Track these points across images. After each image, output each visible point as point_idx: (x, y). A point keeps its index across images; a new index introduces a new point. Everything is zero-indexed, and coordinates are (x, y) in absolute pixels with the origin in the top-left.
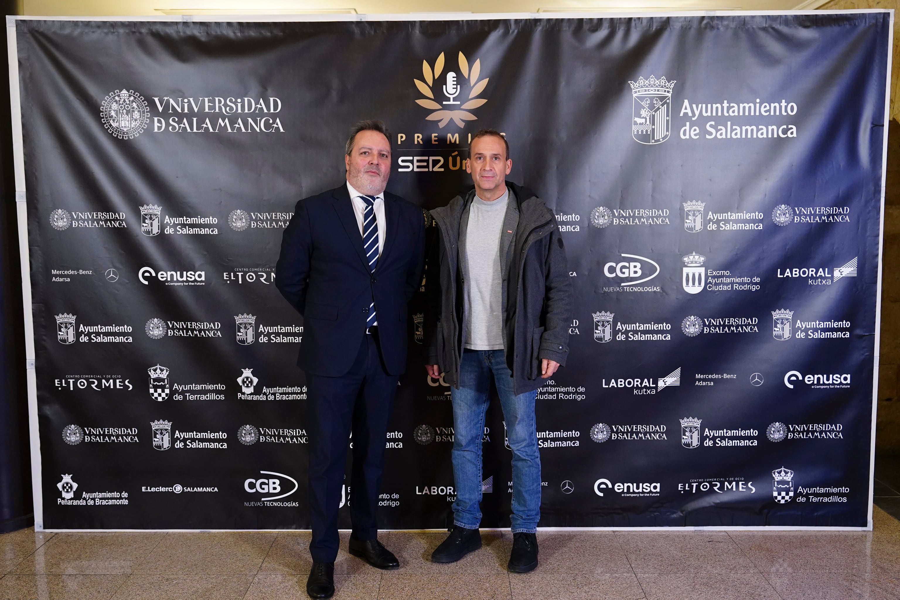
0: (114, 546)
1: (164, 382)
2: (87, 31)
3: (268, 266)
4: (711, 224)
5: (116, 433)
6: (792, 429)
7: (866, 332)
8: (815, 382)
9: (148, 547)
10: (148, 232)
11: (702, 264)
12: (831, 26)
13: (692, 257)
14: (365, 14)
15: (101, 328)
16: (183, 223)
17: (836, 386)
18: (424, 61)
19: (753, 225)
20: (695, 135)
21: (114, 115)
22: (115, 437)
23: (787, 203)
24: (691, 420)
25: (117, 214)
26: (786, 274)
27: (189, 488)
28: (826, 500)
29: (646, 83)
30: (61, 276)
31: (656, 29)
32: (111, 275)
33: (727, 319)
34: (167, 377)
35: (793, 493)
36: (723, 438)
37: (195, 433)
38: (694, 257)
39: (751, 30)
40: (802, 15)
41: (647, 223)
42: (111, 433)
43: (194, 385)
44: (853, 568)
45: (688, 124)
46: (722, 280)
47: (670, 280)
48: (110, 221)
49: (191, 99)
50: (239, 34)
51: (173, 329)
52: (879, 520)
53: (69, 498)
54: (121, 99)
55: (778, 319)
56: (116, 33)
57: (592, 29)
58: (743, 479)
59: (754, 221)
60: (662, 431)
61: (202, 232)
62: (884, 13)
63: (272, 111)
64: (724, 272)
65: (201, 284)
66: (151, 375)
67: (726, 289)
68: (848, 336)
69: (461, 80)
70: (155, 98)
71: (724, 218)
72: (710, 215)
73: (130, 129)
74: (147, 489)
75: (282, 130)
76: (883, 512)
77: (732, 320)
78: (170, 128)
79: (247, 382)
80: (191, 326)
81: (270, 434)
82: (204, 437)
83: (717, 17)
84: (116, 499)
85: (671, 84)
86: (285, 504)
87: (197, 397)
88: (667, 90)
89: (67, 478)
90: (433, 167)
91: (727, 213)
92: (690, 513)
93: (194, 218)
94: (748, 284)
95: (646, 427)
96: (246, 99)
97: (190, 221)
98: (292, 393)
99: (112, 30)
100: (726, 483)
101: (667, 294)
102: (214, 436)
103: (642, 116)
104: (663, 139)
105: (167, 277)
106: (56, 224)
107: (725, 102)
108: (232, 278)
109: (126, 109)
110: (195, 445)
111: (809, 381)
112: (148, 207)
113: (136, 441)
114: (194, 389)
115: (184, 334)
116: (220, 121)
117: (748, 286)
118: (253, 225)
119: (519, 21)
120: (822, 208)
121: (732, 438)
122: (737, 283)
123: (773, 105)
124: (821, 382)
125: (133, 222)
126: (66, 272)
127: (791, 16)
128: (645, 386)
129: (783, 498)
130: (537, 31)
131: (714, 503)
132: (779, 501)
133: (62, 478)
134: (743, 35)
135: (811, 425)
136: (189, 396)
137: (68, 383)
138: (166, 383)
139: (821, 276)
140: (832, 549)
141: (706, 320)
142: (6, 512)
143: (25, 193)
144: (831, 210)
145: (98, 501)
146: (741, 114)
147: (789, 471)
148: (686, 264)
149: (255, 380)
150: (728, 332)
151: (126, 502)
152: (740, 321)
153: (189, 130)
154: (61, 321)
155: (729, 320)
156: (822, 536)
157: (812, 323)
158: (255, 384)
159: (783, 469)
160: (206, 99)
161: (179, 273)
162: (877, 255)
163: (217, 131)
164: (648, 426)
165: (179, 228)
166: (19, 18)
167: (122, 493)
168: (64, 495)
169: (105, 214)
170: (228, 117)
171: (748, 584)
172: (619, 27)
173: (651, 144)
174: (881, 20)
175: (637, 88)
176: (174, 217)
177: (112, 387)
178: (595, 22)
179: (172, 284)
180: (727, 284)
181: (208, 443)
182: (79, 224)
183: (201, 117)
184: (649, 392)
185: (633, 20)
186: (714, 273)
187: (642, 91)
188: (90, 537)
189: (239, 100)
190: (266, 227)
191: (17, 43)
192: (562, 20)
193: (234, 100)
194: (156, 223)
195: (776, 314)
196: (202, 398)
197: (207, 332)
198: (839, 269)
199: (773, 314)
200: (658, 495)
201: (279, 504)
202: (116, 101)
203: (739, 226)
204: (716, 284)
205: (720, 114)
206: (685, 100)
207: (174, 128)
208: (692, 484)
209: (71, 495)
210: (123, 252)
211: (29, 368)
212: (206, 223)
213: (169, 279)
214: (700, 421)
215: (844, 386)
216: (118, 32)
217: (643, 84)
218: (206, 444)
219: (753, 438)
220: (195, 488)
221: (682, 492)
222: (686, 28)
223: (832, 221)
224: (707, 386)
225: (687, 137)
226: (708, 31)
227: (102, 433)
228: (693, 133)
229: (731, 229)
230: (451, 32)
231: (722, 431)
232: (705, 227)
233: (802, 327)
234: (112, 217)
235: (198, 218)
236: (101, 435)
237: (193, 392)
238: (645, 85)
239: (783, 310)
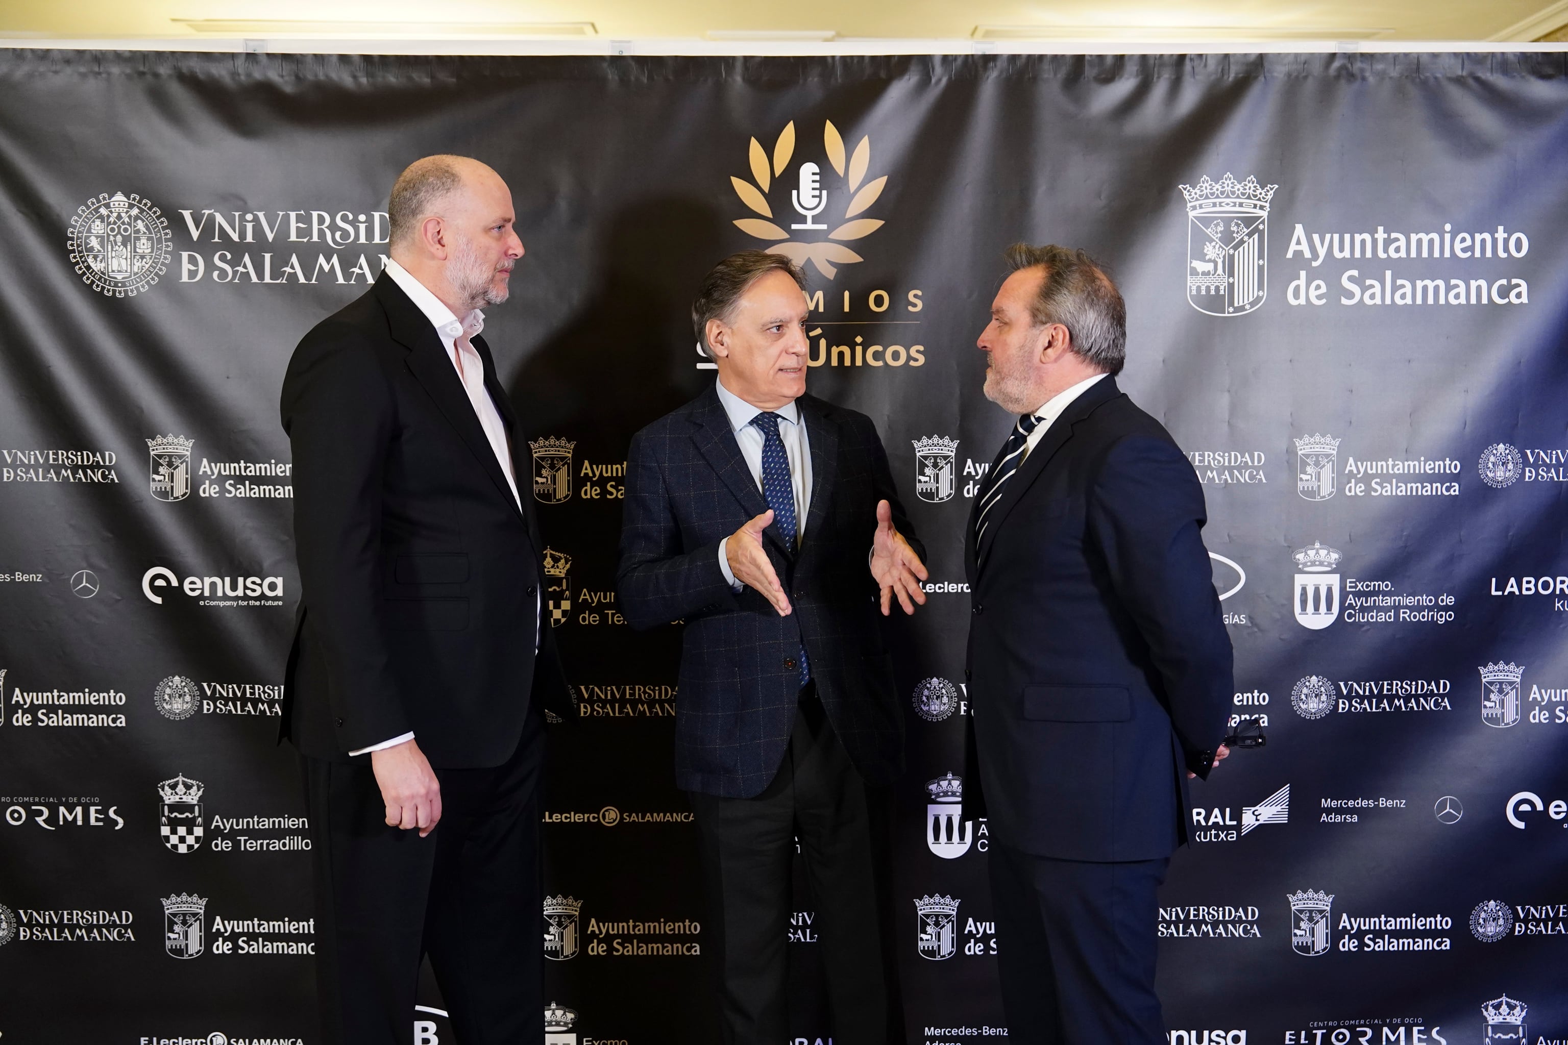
1: (192, 812)
2: (42, 69)
4: (1353, 484)
5: (88, 920)
6: (1522, 916)
10: (164, 494)
11: (1334, 566)
13: (1314, 552)
14: (629, 42)
15: (59, 697)
16: (238, 473)
18: (753, 139)
19: (1439, 485)
20: (1319, 297)
21: (97, 247)
22: (83, 931)
23: (1509, 440)
24: (1311, 897)
25: (98, 454)
26: (1508, 589)
27: (241, 1041)
29: (1215, 189)
31: (1236, 77)
32: (84, 584)
33: (1385, 683)
34: (198, 801)
36: (1378, 934)
37: (256, 922)
38: (1317, 553)
39: (1432, 81)
40: (1536, 53)
41: (1220, 479)
42: (75, 922)
43: (256, 819)
45: (1303, 274)
46: (1375, 601)
47: (1266, 599)
48: (84, 468)
49: (261, 215)
50: (364, 80)
51: (213, 699)
54: (111, 212)
55: (1491, 683)
56: (104, 75)
57: (1103, 76)
58: (1420, 1020)
59: (1442, 478)
60: (1250, 918)
61: (279, 494)
64: (1379, 585)
65: (276, 603)
66: (165, 798)
67: (1383, 620)
69: (829, 179)
70: (183, 212)
72: (1351, 465)
73: (130, 276)
74: (151, 1042)
77: (1397, 685)
78: (215, 274)
80: (252, 694)
82: (277, 931)
83: (1362, 55)
85: (1268, 191)
87: (262, 844)
88: (1259, 203)
91: (1387, 461)
93: (261, 465)
94: (1430, 609)
95: (1217, 911)
96: (376, 215)
97: (253, 470)
99: (96, 69)
100: (1386, 1030)
101: (1260, 630)
102: (298, 929)
103: (1207, 258)
104: (1252, 304)
105: (202, 589)
107: (1381, 229)
109: (122, 235)
110: (255, 948)
111: (1557, 813)
112: (165, 441)
113: (129, 938)
114: (256, 827)
115: (236, 710)
116: (322, 260)
117: (1430, 614)
119: (950, 58)
121: (1397, 934)
122: (1407, 607)
123: (1478, 237)
125: (132, 471)
127: (1514, 54)
128: (1216, 824)
130: (990, 80)
134: (1413, 92)
135: (1562, 907)
136: (246, 841)
138: (197, 814)
141: (1342, 684)
146: (1413, 254)
147: (1517, 1003)
148: (1300, 566)
150: (1388, 709)
152: (1414, 687)
153: (254, 279)
155: (1391, 685)
157: (1564, 692)
159: (1504, 999)
160: (293, 215)
161: (227, 580)
163: (313, 282)
164: (1221, 909)
165: (230, 484)
169: (72, 454)
170: (338, 253)
172: (1159, 73)
173: (1226, 315)
175: (1197, 200)
176: (220, 463)
177: (80, 823)
178: (1109, 62)
179: (213, 603)
180: (1386, 610)
181: (285, 944)
182: (16, 475)
183: (282, 251)
184: (1222, 836)
185: (1187, 62)
186: (1360, 586)
187: (1208, 205)
189: (362, 218)
192: (1041, 57)
193: (351, 217)
194: (181, 474)
195: (1489, 673)
196: (273, 847)
199: (1481, 672)
202: (101, 218)
203: (1412, 488)
204: (1363, 609)
205: (1369, 254)
206: (1297, 225)
207: (223, 273)
208: (1314, 1032)
210: (110, 535)
212: (288, 474)
213: (207, 593)
214: (1330, 898)
216: (109, 74)
217: (1208, 191)
218: (280, 945)
219: (1441, 933)
220: (255, 1041)
222: (1297, 77)
224: (1344, 824)
225: (1302, 301)
226: (1343, 82)
227: (56, 921)
228: (1313, 293)
229: (1394, 494)
230: (810, 79)
231: (1377, 919)
232: (1341, 490)
233: (1543, 700)
234: (88, 460)
235: (270, 464)
236: (55, 926)
237: (254, 834)
238: (1212, 194)
239: (1501, 665)
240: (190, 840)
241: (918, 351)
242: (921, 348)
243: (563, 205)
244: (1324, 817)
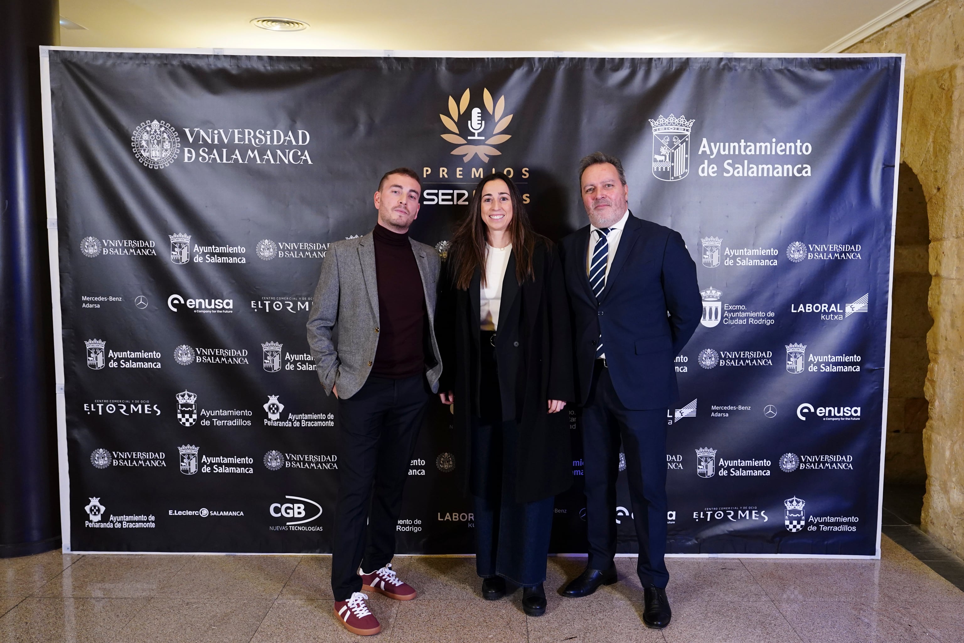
0: (139, 569)
1: (192, 407)
2: (119, 62)
3: (294, 295)
4: (728, 260)
5: (144, 457)
6: (803, 460)
7: (875, 367)
8: (827, 415)
9: (173, 571)
10: (178, 261)
11: (719, 298)
12: (844, 69)
13: (710, 291)
14: (392, 51)
15: (130, 354)
16: (211, 251)
17: (847, 419)
18: (450, 96)
19: (768, 261)
20: (713, 173)
21: (145, 145)
22: (142, 461)
23: (801, 240)
24: (706, 451)
25: (147, 242)
26: (800, 310)
27: (215, 512)
28: (836, 529)
29: (665, 121)
30: (91, 302)
31: (676, 70)
32: (141, 302)
33: (742, 352)
34: (195, 403)
35: (804, 521)
36: (737, 468)
37: (222, 458)
38: (711, 292)
39: (768, 71)
40: (817, 58)
42: (138, 457)
43: (221, 411)
44: (862, 597)
45: (706, 161)
46: (737, 314)
48: (140, 248)
49: (221, 131)
50: (269, 68)
51: (201, 356)
52: (887, 549)
53: (96, 521)
54: (152, 129)
55: (791, 353)
56: (148, 65)
57: (614, 68)
58: (756, 508)
59: (770, 257)
60: (678, 460)
61: (231, 261)
62: (896, 58)
63: (300, 143)
64: (740, 307)
65: (229, 312)
66: (179, 401)
67: (741, 323)
68: (859, 370)
69: (485, 116)
70: (185, 129)
71: (740, 254)
72: (727, 251)
73: (161, 160)
74: (174, 512)
75: (310, 162)
76: (891, 541)
77: (747, 353)
78: (200, 158)
79: (274, 409)
80: (219, 353)
81: (296, 459)
82: (231, 462)
83: (735, 59)
84: (143, 522)
85: (690, 123)
86: (310, 529)
87: (224, 423)
88: (686, 128)
89: (95, 501)
90: (458, 200)
91: (744, 249)
92: (704, 540)
93: (222, 248)
94: (763, 318)
96: (275, 131)
97: (218, 250)
98: (317, 420)
99: (144, 62)
100: (740, 512)
102: (241, 461)
103: (662, 154)
104: (682, 176)
105: (195, 305)
106: (87, 251)
107: (743, 141)
108: (260, 307)
109: (157, 140)
110: (221, 470)
111: (820, 413)
112: (178, 236)
113: (163, 465)
114: (221, 415)
115: (211, 361)
116: (250, 152)
118: (281, 254)
119: (542, 59)
120: (835, 245)
121: (745, 468)
122: (752, 317)
123: (788, 145)
124: (833, 415)
125: (163, 249)
126: (96, 299)
127: (806, 59)
129: (795, 527)
130: (561, 69)
131: (727, 531)
132: (791, 530)
133: (90, 501)
134: (759, 77)
135: (822, 456)
136: (216, 421)
137: (96, 408)
138: (194, 408)
139: (833, 312)
140: (842, 577)
141: (722, 353)
142: (35, 535)
143: (56, 220)
144: (844, 248)
145: (125, 524)
146: (758, 153)
147: (801, 500)
148: (704, 298)
149: (281, 407)
150: (743, 365)
151: (153, 525)
152: (755, 355)
153: (219, 161)
154: (91, 347)
155: (744, 353)
156: (832, 563)
157: (824, 357)
158: (281, 410)
159: (795, 498)
160: (236, 131)
161: (207, 301)
162: (887, 292)
163: (246, 162)
165: (208, 257)
166: (52, 48)
167: (149, 517)
168: (92, 517)
169: (135, 242)
170: (257, 149)
171: (759, 613)
173: (670, 180)
174: (893, 65)
175: (657, 126)
176: (203, 246)
177: (140, 412)
178: (617, 61)
179: (200, 311)
180: (743, 318)
181: (235, 468)
182: (109, 251)
183: (231, 148)
185: (653, 61)
186: (730, 307)
187: (662, 129)
188: (117, 559)
189: (268, 133)
190: (293, 257)
191: (50, 73)
192: (585, 59)
193: (263, 132)
194: (185, 252)
195: (790, 348)
196: (229, 424)
197: (234, 359)
198: (851, 305)
199: (787, 348)
200: (674, 522)
201: (303, 528)
202: (147, 132)
203: (755, 262)
204: (732, 318)
205: (737, 153)
206: (703, 139)
207: (204, 158)
208: (707, 512)
209: (99, 518)
210: (152, 280)
211: (59, 392)
212: (234, 252)
213: (197, 307)
214: (715, 451)
215: (854, 419)
216: (150, 64)
217: (662, 122)
218: (233, 469)
219: (766, 468)
220: (221, 512)
221: (697, 520)
222: (705, 69)
223: (844, 258)
224: (722, 417)
225: (706, 174)
226: (726, 72)
227: (130, 457)
228: (711, 171)
229: (747, 265)
230: (476, 69)
231: (736, 461)
232: (722, 262)
233: (815, 361)
234: (142, 245)
235: (226, 247)
236: (129, 459)
237: (220, 418)
238: (664, 124)
239: (796, 345)
240: (191, 420)
241: (527, 197)
242: (528, 195)
243: (362, 128)
244: (713, 414)
